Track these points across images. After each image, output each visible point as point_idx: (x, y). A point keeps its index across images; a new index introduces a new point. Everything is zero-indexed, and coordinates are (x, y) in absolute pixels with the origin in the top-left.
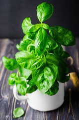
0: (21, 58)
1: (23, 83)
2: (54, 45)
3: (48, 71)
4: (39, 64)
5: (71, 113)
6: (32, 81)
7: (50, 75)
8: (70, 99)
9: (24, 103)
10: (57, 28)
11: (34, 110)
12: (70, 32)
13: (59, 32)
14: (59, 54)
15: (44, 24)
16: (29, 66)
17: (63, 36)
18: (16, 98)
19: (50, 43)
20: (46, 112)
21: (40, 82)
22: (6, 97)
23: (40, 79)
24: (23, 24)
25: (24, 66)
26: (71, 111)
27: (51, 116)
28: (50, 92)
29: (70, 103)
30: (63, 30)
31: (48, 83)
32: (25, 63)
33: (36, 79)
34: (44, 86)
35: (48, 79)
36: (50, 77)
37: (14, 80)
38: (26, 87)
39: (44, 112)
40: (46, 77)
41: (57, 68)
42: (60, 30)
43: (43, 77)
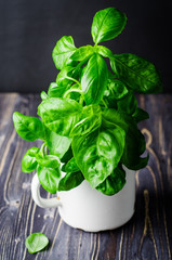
0: (52, 111)
1: (53, 164)
2: (120, 90)
3: (105, 140)
4: (88, 123)
5: (148, 236)
6: (71, 162)
7: (110, 149)
8: (147, 210)
9: (52, 216)
10: (127, 57)
11: (72, 229)
12: (152, 67)
13: (130, 64)
14: (129, 112)
15: (102, 47)
16: (67, 128)
17: (138, 74)
18: (37, 202)
19: (112, 86)
20: (97, 233)
21: (89, 164)
22: (14, 204)
23: (87, 157)
24: (55, 50)
25: (56, 129)
26: (148, 232)
27: (107, 242)
28: (108, 186)
29: (147, 217)
30: (139, 62)
31: (105, 165)
32: (58, 122)
33: (81, 158)
34: (97, 172)
35: (106, 157)
36: (109, 153)
37: (34, 160)
38: (59, 175)
39: (94, 233)
40: (100, 153)
41: (123, 133)
42: (132, 61)
43: (95, 152)
